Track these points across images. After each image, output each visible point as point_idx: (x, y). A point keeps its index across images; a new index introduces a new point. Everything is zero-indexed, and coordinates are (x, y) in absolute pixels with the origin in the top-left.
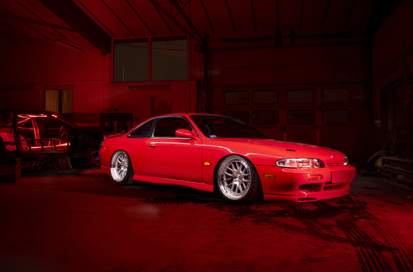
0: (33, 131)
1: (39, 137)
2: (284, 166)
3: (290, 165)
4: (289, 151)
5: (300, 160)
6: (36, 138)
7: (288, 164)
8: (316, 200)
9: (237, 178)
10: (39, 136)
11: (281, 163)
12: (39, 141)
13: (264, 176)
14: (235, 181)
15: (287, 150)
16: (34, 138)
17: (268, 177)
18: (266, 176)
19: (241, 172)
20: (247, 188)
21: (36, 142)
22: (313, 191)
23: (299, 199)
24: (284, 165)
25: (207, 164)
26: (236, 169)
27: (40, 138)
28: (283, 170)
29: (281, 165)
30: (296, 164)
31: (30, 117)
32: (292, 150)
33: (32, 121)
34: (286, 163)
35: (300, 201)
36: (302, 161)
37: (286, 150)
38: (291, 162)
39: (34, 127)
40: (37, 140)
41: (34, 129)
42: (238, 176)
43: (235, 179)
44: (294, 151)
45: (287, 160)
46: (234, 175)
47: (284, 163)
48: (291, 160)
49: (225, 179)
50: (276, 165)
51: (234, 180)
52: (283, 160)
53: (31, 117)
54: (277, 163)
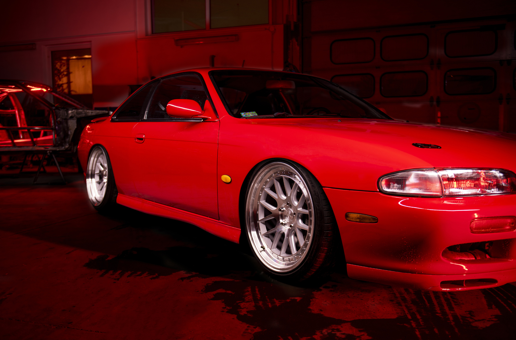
0: (15, 115)
1: (24, 125)
2: (401, 191)
3: (420, 189)
4: (421, 147)
5: (450, 173)
6: (19, 126)
7: (414, 185)
8: (496, 285)
9: (286, 216)
10: (25, 122)
11: (394, 183)
12: (26, 130)
13: (347, 216)
14: (282, 223)
15: (416, 145)
16: (17, 125)
17: (358, 220)
18: (353, 218)
19: (296, 203)
20: (305, 245)
21: (20, 131)
22: (488, 256)
23: (444, 284)
24: (403, 188)
25: (226, 179)
26: (285, 194)
27: (26, 126)
28: (399, 203)
29: (394, 189)
30: (438, 185)
31: (7, 92)
32: (430, 145)
33: (11, 98)
34: (407, 183)
35: (448, 289)
36: (455, 175)
37: (413, 144)
38: (424, 181)
39: (15, 108)
40: (21, 128)
41: (15, 112)
42: (290, 213)
43: (282, 219)
44: (437, 147)
45: (410, 175)
46: (280, 210)
47: (402, 183)
48: (423, 175)
49: (261, 217)
50: (379, 188)
51: (281, 221)
52: (400, 174)
53: (9, 91)
54: (383, 183)
